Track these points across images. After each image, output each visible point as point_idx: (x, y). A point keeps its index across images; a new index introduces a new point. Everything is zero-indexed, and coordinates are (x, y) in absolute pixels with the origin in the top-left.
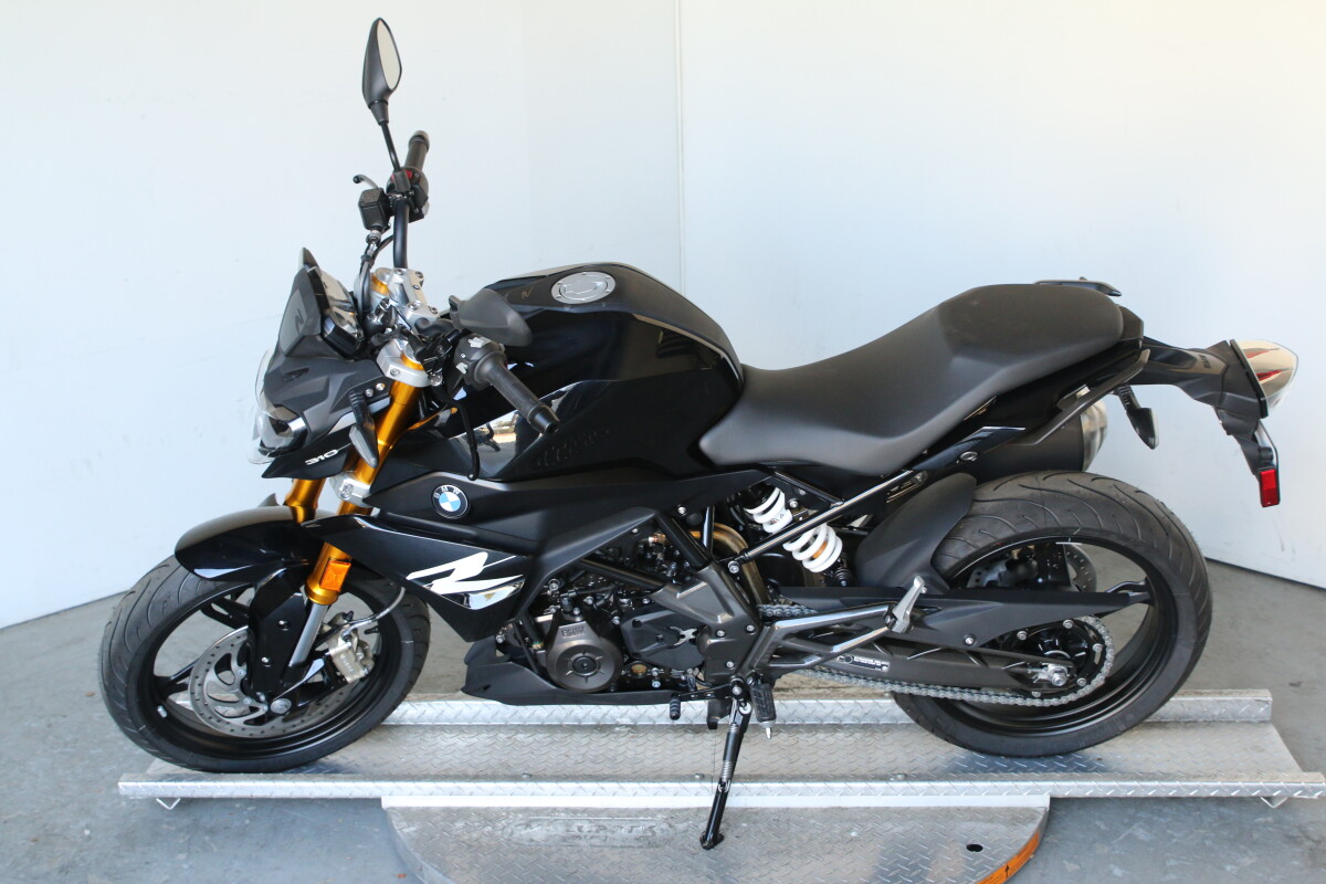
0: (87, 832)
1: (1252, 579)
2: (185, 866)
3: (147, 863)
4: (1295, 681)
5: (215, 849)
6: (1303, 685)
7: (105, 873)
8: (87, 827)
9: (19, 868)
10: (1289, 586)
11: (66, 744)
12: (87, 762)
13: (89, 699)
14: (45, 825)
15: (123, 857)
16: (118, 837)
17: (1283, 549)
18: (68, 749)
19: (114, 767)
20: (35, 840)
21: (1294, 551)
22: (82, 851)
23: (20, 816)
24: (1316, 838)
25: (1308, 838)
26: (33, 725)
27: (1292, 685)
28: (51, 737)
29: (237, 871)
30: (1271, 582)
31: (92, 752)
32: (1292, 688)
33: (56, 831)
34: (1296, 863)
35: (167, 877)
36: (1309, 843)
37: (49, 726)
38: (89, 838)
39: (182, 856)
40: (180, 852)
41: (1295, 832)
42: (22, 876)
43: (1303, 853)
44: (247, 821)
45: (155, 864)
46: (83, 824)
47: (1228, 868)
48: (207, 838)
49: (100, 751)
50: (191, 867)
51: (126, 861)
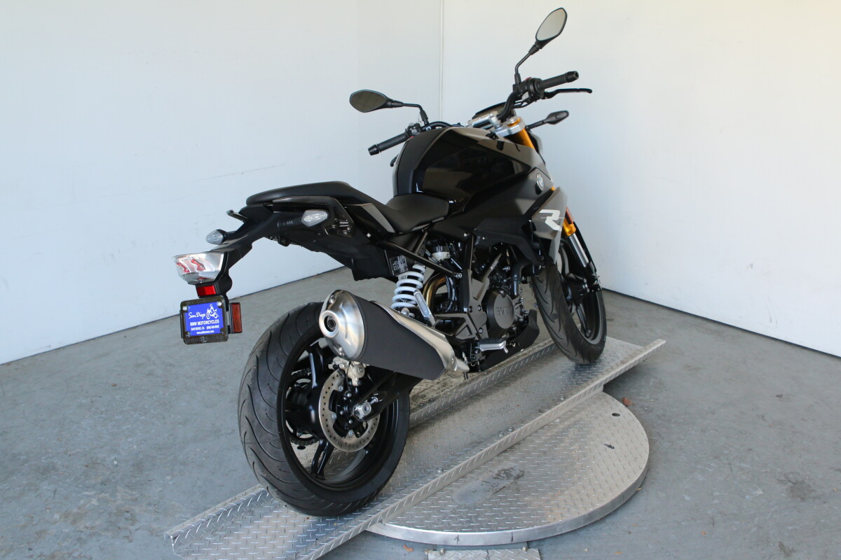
0: (116, 462)
1: (748, 335)
2: (171, 483)
3: (150, 481)
4: (779, 394)
5: (187, 474)
6: (783, 397)
7: (126, 486)
8: (115, 459)
9: (79, 482)
10: (774, 342)
11: (102, 413)
12: (114, 423)
13: (113, 387)
14: (92, 458)
15: (136, 477)
16: (133, 465)
17: (771, 321)
18: (102, 416)
19: (129, 426)
20: (87, 466)
21: (777, 322)
22: (113, 473)
23: (78, 452)
24: (794, 481)
25: (789, 481)
26: (83, 401)
27: (778, 396)
28: (93, 409)
29: (199, 487)
30: (763, 339)
31: (116, 417)
33: (98, 461)
34: (783, 495)
35: (161, 489)
36: (790, 484)
37: (92, 402)
38: (117, 465)
39: (169, 478)
40: (168, 475)
41: (783, 478)
42: (80, 486)
43: (787, 490)
44: (204, 459)
45: (154, 481)
46: (113, 457)
47: (747, 497)
48: (182, 467)
49: (120, 417)
50: (174, 484)
51: (138, 479)
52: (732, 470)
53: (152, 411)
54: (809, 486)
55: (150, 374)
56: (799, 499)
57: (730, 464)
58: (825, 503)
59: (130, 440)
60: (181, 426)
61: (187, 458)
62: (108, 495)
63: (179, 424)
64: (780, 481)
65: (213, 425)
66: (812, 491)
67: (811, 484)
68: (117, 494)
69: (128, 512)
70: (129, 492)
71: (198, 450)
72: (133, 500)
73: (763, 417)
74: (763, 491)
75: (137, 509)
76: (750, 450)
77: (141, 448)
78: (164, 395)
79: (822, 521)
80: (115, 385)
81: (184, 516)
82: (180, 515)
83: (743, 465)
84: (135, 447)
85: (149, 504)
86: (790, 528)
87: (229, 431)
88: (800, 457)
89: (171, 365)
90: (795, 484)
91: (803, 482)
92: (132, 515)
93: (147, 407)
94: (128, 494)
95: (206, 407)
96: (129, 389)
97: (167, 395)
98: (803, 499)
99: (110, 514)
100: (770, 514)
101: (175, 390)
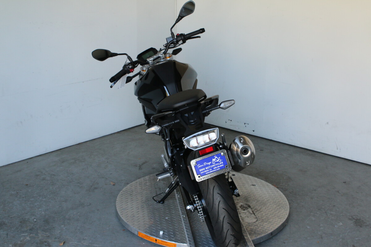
0: (35, 220)
2: (64, 228)
3: (54, 228)
4: (344, 181)
5: (71, 224)
6: (346, 183)
7: (42, 230)
8: (34, 219)
9: (18, 229)
10: (339, 159)
11: (23, 198)
12: (30, 202)
13: (26, 186)
14: (23, 218)
15: (47, 226)
16: (44, 221)
17: (337, 149)
18: (24, 199)
19: (38, 203)
20: (21, 222)
21: (340, 150)
22: (34, 225)
23: (15, 216)
24: (356, 219)
25: (354, 219)
26: (12, 193)
28: (18, 196)
29: (79, 230)
30: (334, 158)
31: (31, 199)
32: (344, 183)
33: (26, 220)
34: (352, 225)
35: (60, 231)
36: (354, 220)
37: (17, 193)
38: (36, 221)
39: (63, 226)
40: (62, 225)
41: (350, 218)
42: (19, 231)
43: (353, 223)
44: (78, 217)
45: (56, 228)
46: (33, 218)
47: (336, 226)
48: (68, 221)
49: (33, 199)
50: (66, 228)
51: (48, 227)
52: (327, 215)
53: (48, 196)
54: (363, 221)
55: (44, 179)
56: (359, 226)
57: (326, 212)
59: (40, 209)
60: (64, 203)
61: (70, 217)
62: (34, 235)
63: (63, 201)
64: (350, 219)
65: (80, 201)
66: (364, 223)
67: (364, 220)
68: (39, 234)
69: (46, 242)
70: (45, 233)
71: (75, 213)
72: (47, 237)
73: (338, 192)
74: (342, 223)
75: (50, 241)
76: (334, 206)
77: (46, 213)
78: (53, 188)
80: (27, 185)
81: (74, 243)
82: (72, 242)
83: (332, 212)
84: (43, 213)
85: (55, 238)
86: (357, 239)
87: (88, 204)
88: (357, 209)
89: (54, 175)
90: (356, 220)
91: (360, 219)
92: (48, 243)
93: (45, 194)
94: (44, 234)
95: (75, 193)
96: (35, 186)
97: (54, 189)
98: (361, 226)
99: (37, 243)
100: (347, 233)
101: (58, 186)
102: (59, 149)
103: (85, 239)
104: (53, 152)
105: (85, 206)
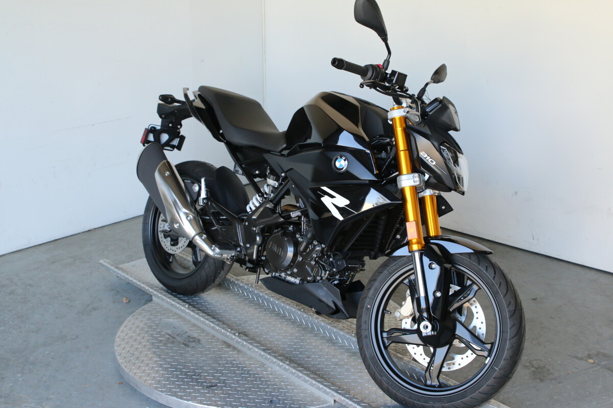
1: (520, 253)
2: (20, 379)
3: (3, 378)
4: (534, 297)
5: (35, 372)
6: (538, 300)
10: (536, 256)
17: (534, 239)
21: (538, 240)
24: (537, 366)
25: (533, 366)
27: (533, 299)
29: (45, 382)
30: (528, 254)
32: (533, 301)
34: (526, 377)
35: (12, 384)
36: (533, 369)
39: (19, 375)
40: (19, 373)
41: (528, 364)
43: (530, 373)
44: (51, 359)
45: (7, 379)
48: (31, 367)
50: (23, 380)
53: (11, 322)
54: (549, 370)
55: (12, 293)
56: (538, 380)
58: (560, 383)
60: (33, 334)
61: (37, 359)
63: (33, 332)
64: (526, 367)
65: (61, 332)
66: (551, 374)
67: (551, 369)
71: (46, 352)
78: (22, 309)
79: (556, 397)
81: (29, 405)
82: (26, 404)
86: (528, 403)
87: (74, 337)
88: (545, 347)
89: (31, 285)
90: (537, 368)
91: (544, 367)
93: (6, 319)
95: (57, 318)
97: (24, 309)
98: (542, 380)
100: (513, 393)
101: (31, 305)
102: (53, 239)
103: (50, 399)
104: (42, 245)
105: (68, 340)
